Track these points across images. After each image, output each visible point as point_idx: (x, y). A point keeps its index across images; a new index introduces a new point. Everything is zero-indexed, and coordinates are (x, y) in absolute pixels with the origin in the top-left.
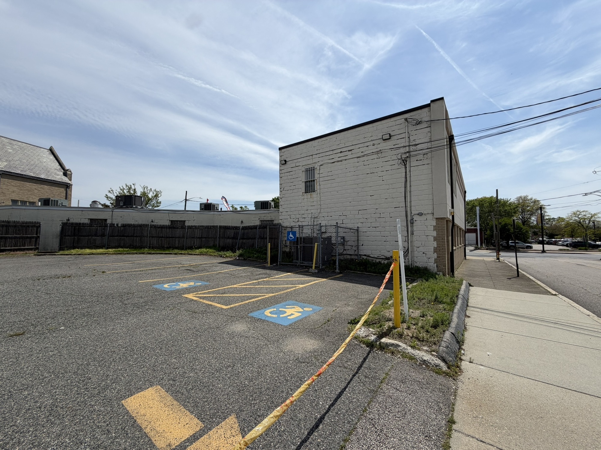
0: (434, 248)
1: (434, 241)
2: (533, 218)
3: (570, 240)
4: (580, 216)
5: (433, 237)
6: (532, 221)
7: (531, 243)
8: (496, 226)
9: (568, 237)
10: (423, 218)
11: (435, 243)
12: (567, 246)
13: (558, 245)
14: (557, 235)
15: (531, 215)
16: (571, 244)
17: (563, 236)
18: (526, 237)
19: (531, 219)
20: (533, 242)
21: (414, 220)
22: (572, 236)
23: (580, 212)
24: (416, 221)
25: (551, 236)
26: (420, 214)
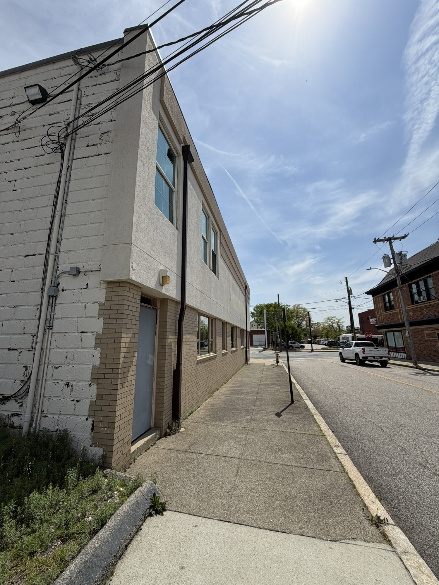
0: (94, 367)
1: (96, 347)
2: (304, 323)
3: (327, 340)
4: (332, 321)
5: (94, 337)
6: (303, 325)
7: (303, 343)
8: (279, 328)
9: (325, 338)
10: (81, 281)
11: (97, 353)
12: (325, 345)
13: (320, 344)
14: (318, 336)
15: (302, 320)
16: (327, 343)
17: (322, 337)
18: (300, 338)
19: (302, 323)
20: (304, 342)
21: (60, 287)
22: (327, 337)
23: (332, 318)
24: (63, 290)
25: (315, 337)
26: (77, 272)
